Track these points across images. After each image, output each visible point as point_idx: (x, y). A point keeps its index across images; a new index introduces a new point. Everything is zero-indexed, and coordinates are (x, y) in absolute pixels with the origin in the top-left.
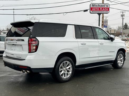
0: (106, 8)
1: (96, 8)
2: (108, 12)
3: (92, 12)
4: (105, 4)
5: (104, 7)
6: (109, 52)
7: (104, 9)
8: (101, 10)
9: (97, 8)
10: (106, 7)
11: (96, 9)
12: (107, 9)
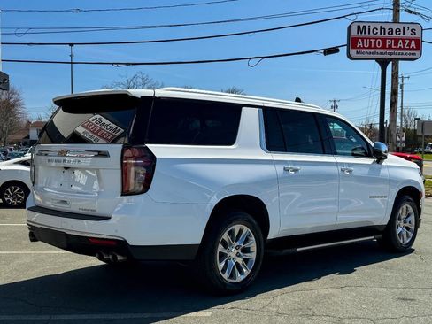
0: (410, 40)
1: (372, 40)
2: (418, 53)
3: (357, 53)
4: (406, 26)
5: (401, 35)
6: (371, 197)
7: (400, 44)
8: (390, 47)
9: (376, 39)
10: (408, 34)
11: (370, 42)
12: (413, 45)
